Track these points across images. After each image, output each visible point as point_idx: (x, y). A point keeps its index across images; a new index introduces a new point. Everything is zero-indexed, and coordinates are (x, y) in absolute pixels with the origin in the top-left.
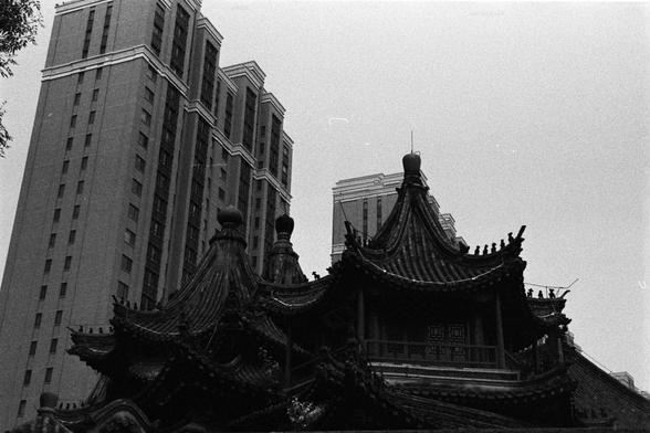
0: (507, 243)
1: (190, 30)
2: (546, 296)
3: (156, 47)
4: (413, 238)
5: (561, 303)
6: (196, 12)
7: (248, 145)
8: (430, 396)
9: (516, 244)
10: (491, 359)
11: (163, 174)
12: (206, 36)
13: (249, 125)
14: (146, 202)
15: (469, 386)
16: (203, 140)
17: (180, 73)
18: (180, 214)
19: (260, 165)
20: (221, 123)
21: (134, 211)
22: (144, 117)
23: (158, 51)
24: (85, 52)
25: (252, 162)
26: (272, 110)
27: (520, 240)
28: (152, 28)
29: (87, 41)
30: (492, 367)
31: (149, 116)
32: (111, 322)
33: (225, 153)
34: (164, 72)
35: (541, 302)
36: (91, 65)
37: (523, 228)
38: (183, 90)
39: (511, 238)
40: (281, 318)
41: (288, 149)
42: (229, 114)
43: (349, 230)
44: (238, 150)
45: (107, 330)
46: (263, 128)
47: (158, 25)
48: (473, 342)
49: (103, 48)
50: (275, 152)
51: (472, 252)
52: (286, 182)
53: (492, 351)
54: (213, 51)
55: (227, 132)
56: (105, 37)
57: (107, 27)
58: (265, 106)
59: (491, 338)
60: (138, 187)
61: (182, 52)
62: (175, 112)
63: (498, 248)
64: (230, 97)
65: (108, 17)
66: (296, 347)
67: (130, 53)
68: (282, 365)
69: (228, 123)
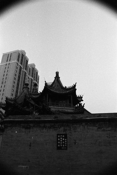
0: (73, 86)
1: (24, 58)
2: (79, 96)
3: (18, 60)
4: (57, 86)
5: (82, 97)
6: (25, 55)
7: (32, 76)
8: (59, 112)
9: (75, 86)
10: (70, 106)
11: (19, 80)
12: (26, 59)
13: (33, 73)
14: (16, 85)
15: (66, 111)
16: (25, 75)
17: (22, 65)
18: (21, 87)
19: (34, 80)
20: (28, 73)
21: (14, 86)
22: (16, 71)
23: (18, 61)
24: (7, 61)
25: (33, 79)
26: (36, 71)
27: (75, 85)
28: (18, 57)
29: (8, 59)
30: (70, 107)
31: (17, 71)
32: (5, 101)
33: (29, 78)
34: (19, 64)
35: (78, 97)
36: (8, 63)
37: (76, 83)
38: (22, 67)
39: (74, 85)
40: (33, 99)
41: (39, 77)
42: (29, 71)
43: (46, 83)
44: (30, 77)
45: (5, 103)
46: (35, 74)
47: (19, 57)
48: (67, 103)
49: (10, 60)
50: (36, 78)
51: (67, 88)
52: (38, 83)
53: (70, 105)
54: (27, 61)
55: (29, 74)
56: (10, 58)
57: (11, 57)
58: (35, 70)
59: (70, 102)
60: (14, 82)
61: (22, 61)
62: (21, 71)
63: (72, 87)
64: (30, 69)
65: (11, 55)
66: (36, 105)
67: (14, 61)
68: (33, 107)
69: (29, 73)
